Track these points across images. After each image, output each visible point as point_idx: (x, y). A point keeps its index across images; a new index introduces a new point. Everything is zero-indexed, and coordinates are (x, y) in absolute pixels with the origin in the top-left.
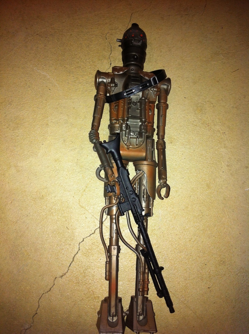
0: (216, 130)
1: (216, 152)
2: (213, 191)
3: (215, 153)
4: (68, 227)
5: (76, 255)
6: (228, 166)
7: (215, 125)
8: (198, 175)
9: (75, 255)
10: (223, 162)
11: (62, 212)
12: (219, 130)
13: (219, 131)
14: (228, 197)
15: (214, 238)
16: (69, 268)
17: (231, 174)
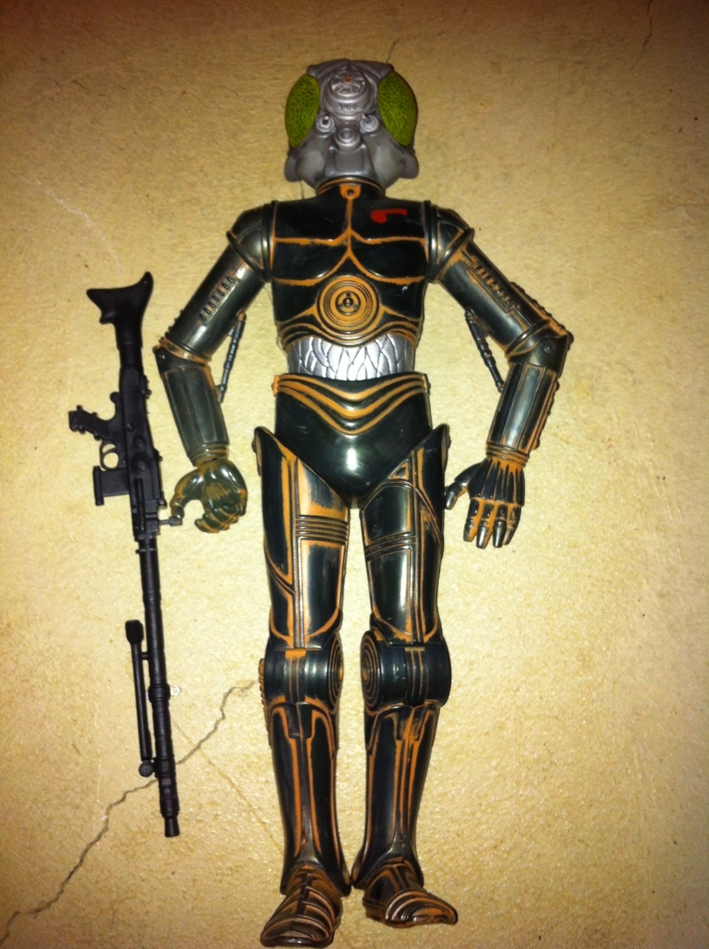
0: (635, 464)
1: (628, 543)
2: (599, 680)
3: (622, 545)
4: (78, 746)
5: (94, 847)
6: (661, 596)
7: (633, 447)
8: (555, 616)
9: (92, 844)
10: (644, 581)
11: (66, 690)
12: (647, 464)
13: (644, 470)
14: (651, 706)
15: (582, 847)
16: (63, 884)
17: (671, 627)
